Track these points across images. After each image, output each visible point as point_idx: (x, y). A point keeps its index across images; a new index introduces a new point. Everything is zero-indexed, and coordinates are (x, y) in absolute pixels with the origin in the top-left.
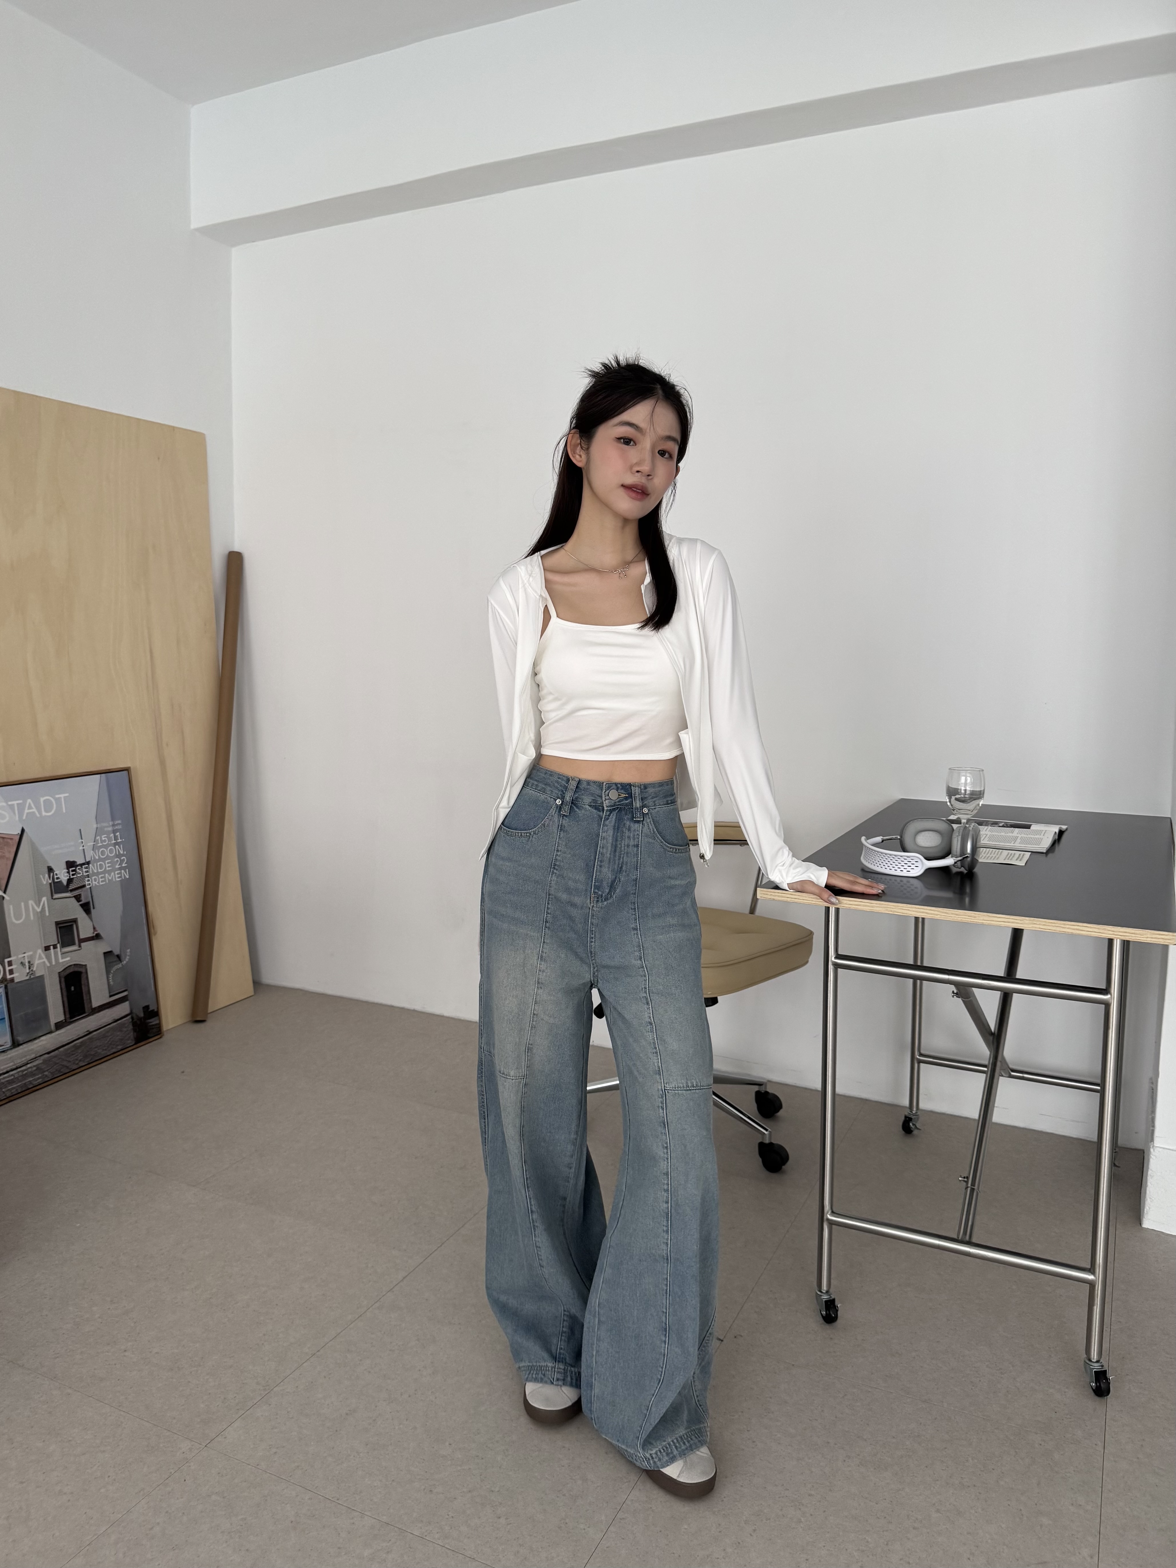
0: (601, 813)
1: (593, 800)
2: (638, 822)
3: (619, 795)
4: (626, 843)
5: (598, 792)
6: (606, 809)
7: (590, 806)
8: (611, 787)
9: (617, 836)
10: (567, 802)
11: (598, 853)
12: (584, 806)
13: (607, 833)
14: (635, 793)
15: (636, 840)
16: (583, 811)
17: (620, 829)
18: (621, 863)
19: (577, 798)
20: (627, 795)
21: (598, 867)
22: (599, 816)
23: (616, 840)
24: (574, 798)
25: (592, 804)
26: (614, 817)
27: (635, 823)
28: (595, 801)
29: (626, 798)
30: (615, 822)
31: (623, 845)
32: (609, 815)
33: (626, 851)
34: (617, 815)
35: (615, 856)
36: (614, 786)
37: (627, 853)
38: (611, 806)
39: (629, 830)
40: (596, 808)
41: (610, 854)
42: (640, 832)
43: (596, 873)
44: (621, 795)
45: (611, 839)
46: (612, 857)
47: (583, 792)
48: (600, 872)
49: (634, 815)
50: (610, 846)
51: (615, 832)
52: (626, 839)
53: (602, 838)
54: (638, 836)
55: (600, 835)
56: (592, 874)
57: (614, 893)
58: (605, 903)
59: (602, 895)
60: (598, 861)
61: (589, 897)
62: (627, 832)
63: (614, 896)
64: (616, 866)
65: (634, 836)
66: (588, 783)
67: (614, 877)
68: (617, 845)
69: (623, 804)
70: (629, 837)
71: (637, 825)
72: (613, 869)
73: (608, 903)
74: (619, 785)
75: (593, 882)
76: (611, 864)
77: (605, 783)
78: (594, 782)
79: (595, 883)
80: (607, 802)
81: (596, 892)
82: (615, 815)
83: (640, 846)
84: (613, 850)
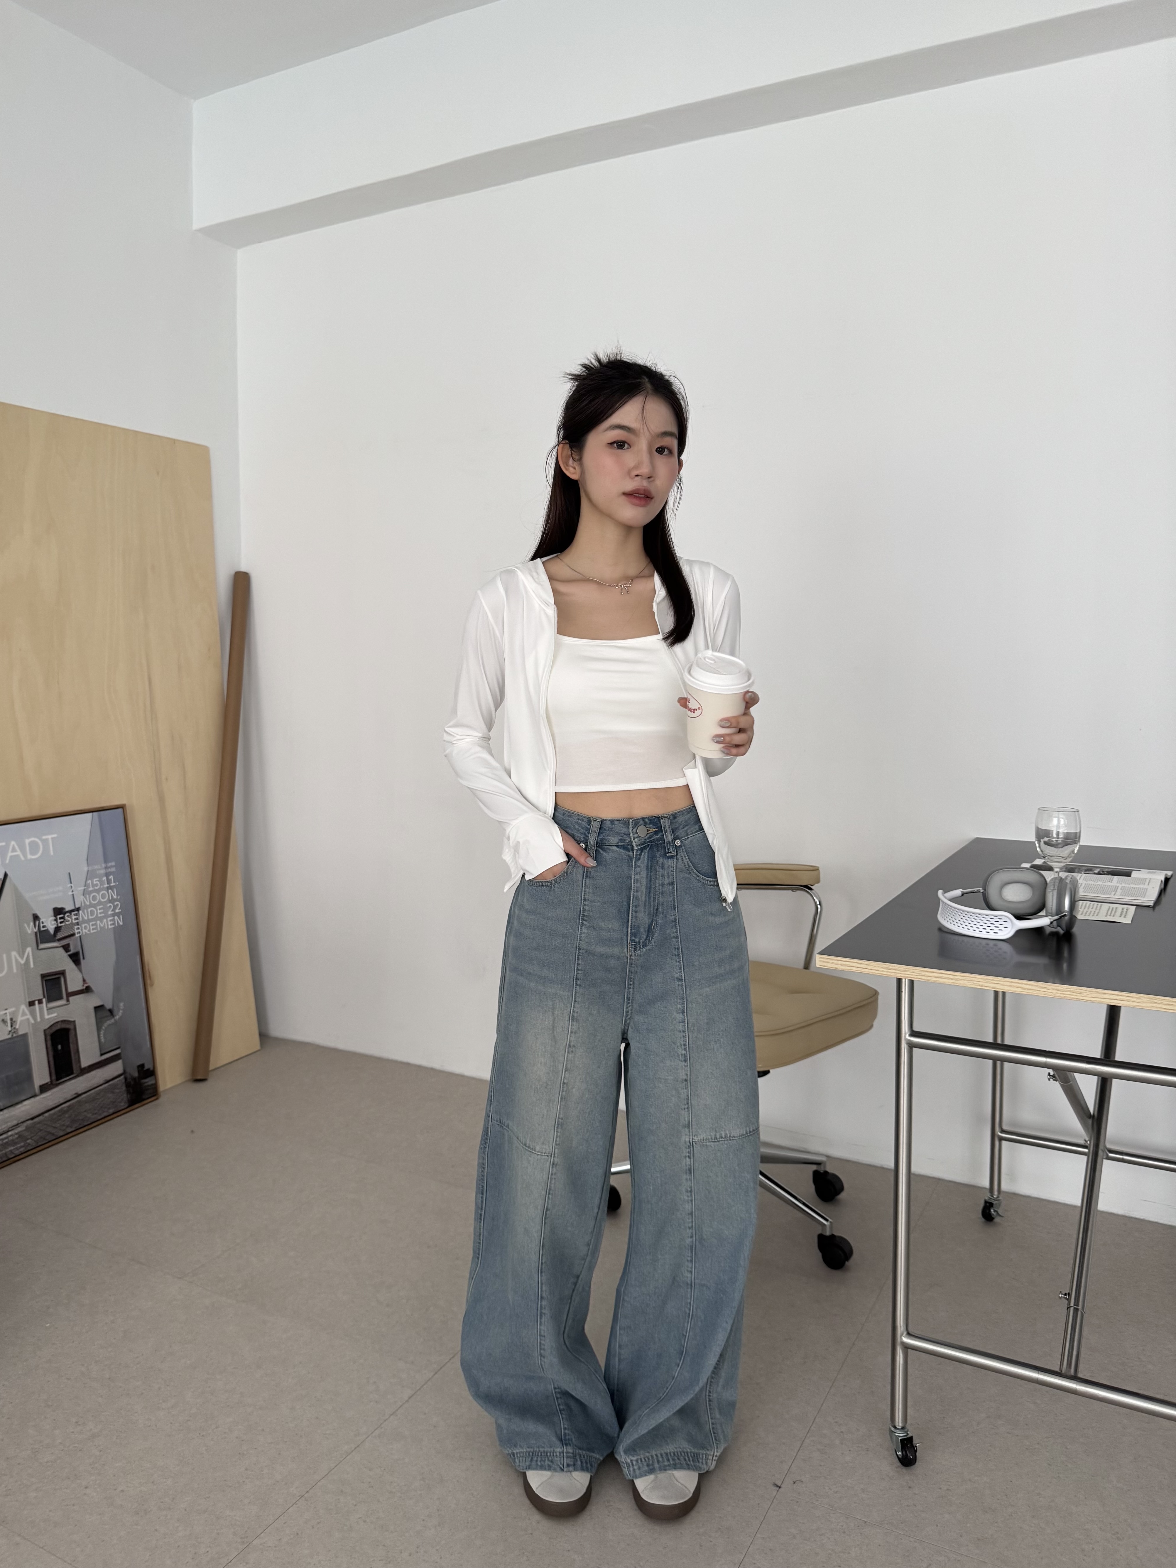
0: (631, 853)
1: (621, 839)
2: (672, 857)
3: (648, 831)
4: (661, 883)
5: (625, 830)
6: (636, 848)
7: (617, 846)
8: (638, 823)
9: (651, 876)
10: (592, 844)
11: (632, 897)
12: (611, 848)
13: (639, 875)
14: (665, 826)
15: (671, 877)
16: (611, 854)
17: (653, 868)
18: (656, 904)
19: (602, 840)
20: (656, 830)
21: (634, 913)
22: (629, 856)
23: (650, 881)
24: (599, 840)
25: (620, 844)
26: (646, 857)
27: (669, 858)
28: (622, 841)
29: (656, 833)
30: (648, 862)
31: (657, 885)
32: (640, 855)
33: (661, 891)
34: (648, 853)
35: (650, 898)
36: (641, 822)
37: (663, 893)
38: (640, 845)
39: (663, 868)
40: (625, 848)
41: (645, 897)
42: (675, 868)
43: (632, 920)
44: (650, 830)
45: (645, 880)
46: (647, 899)
47: (608, 832)
48: (636, 917)
49: (667, 851)
50: (644, 888)
51: (647, 873)
52: (661, 878)
53: (634, 881)
54: (672, 873)
55: (631, 877)
56: (628, 922)
57: (652, 938)
58: (644, 950)
59: (639, 942)
60: (633, 906)
61: (626, 946)
62: (660, 870)
63: (653, 942)
64: (652, 909)
65: (668, 874)
66: (612, 822)
67: (650, 920)
68: (651, 885)
69: (653, 840)
70: (663, 876)
71: (670, 861)
72: (649, 914)
73: (646, 950)
74: (647, 820)
75: (629, 929)
76: (647, 907)
77: (631, 820)
78: (619, 820)
79: (631, 930)
80: (636, 840)
81: (633, 940)
82: (647, 853)
83: (675, 883)
84: (648, 892)
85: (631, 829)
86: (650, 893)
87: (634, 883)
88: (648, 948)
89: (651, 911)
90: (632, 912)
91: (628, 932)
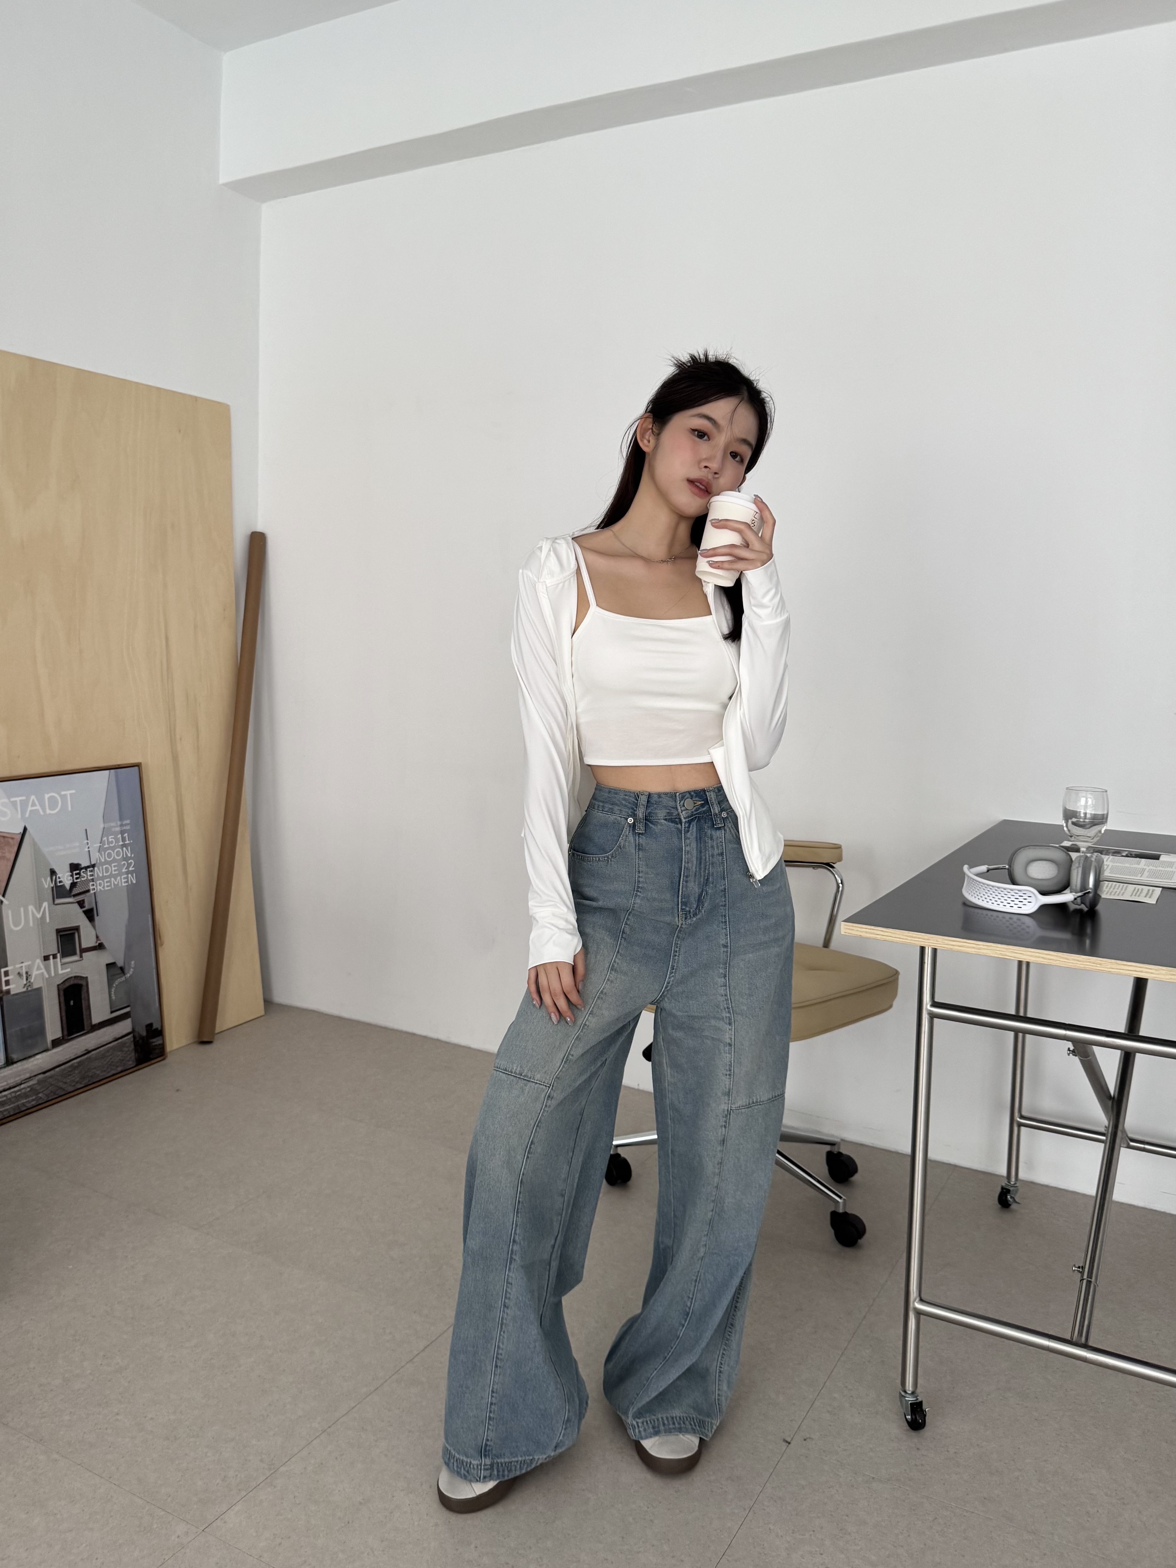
0: (679, 826)
1: (668, 813)
3: (695, 803)
4: (710, 854)
5: (672, 804)
6: (684, 821)
7: (666, 820)
8: (684, 796)
9: (701, 848)
10: (641, 818)
11: (683, 869)
12: (659, 821)
13: (689, 846)
14: (711, 798)
15: (720, 848)
16: (659, 827)
17: (702, 839)
18: (706, 875)
19: (650, 813)
20: (703, 802)
21: (684, 883)
22: (677, 829)
23: (701, 852)
24: (647, 813)
25: (668, 817)
26: (695, 828)
27: (717, 830)
28: (670, 814)
29: (702, 806)
30: (697, 834)
31: (707, 856)
32: (689, 827)
33: (711, 862)
35: (700, 869)
36: (688, 795)
37: (713, 864)
38: (688, 817)
39: (712, 838)
40: (672, 821)
41: (696, 868)
42: (723, 839)
43: (682, 889)
44: (696, 803)
45: (695, 851)
46: (698, 870)
47: (655, 806)
48: (687, 887)
49: (715, 823)
50: (694, 859)
51: (697, 844)
52: (709, 849)
53: (685, 853)
54: (721, 844)
55: (682, 849)
56: (679, 891)
57: (702, 907)
58: (694, 919)
59: (690, 911)
60: (683, 876)
61: (677, 915)
62: (710, 841)
63: (703, 911)
64: (702, 880)
65: (717, 844)
66: (659, 795)
67: (700, 890)
68: (701, 857)
69: (700, 813)
70: (712, 847)
71: (718, 832)
72: (699, 884)
73: (697, 919)
74: (692, 793)
75: (680, 898)
76: (697, 877)
77: (678, 794)
78: (666, 794)
79: (682, 899)
80: (684, 812)
81: (684, 909)
82: (695, 826)
83: (725, 854)
84: (698, 862)
85: (678, 802)
86: (700, 863)
87: (685, 855)
88: (698, 916)
89: (700, 881)
90: (683, 881)
91: (678, 901)
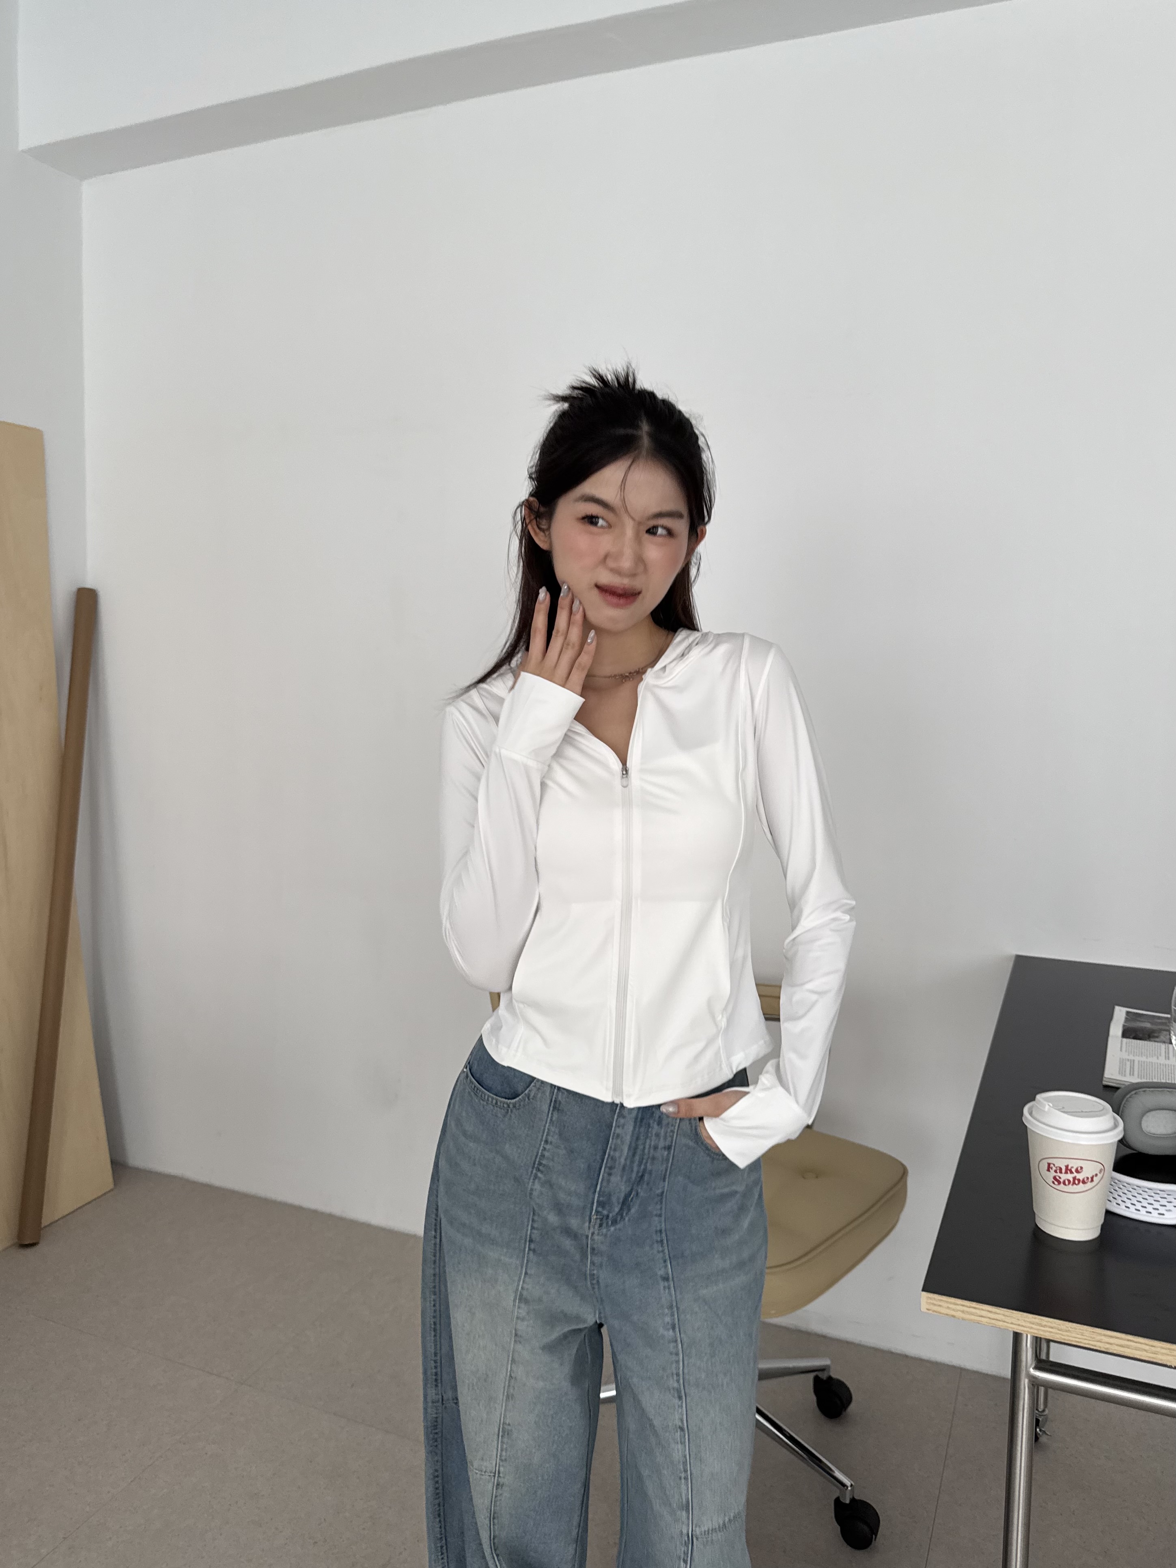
4: (652, 1143)
9: (639, 1133)
11: (607, 1154)
15: (669, 1139)
17: (645, 1121)
18: (640, 1170)
21: (606, 1175)
23: (638, 1139)
31: (647, 1147)
33: (651, 1155)
35: (632, 1162)
37: (653, 1158)
39: (659, 1124)
41: (625, 1159)
42: (676, 1128)
43: (602, 1183)
45: (627, 1137)
46: (628, 1163)
48: (609, 1181)
50: (624, 1147)
51: (634, 1128)
52: (654, 1138)
53: (614, 1135)
54: (672, 1134)
55: (611, 1127)
56: (597, 1185)
57: (627, 1214)
58: (612, 1229)
59: (608, 1216)
60: (607, 1165)
61: (587, 1218)
62: (656, 1126)
63: (627, 1219)
64: (634, 1176)
65: (665, 1134)
67: (628, 1189)
68: (636, 1145)
70: (657, 1135)
72: (629, 1180)
73: (615, 1230)
75: (597, 1195)
76: (627, 1171)
79: (598, 1197)
81: (599, 1211)
83: (672, 1148)
84: (631, 1154)
86: (634, 1155)
87: (613, 1139)
88: (618, 1226)
89: (631, 1178)
91: (594, 1199)
